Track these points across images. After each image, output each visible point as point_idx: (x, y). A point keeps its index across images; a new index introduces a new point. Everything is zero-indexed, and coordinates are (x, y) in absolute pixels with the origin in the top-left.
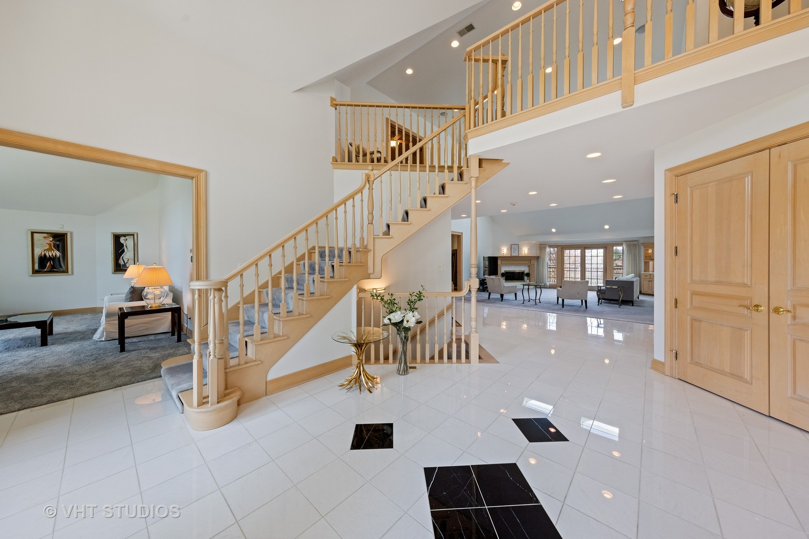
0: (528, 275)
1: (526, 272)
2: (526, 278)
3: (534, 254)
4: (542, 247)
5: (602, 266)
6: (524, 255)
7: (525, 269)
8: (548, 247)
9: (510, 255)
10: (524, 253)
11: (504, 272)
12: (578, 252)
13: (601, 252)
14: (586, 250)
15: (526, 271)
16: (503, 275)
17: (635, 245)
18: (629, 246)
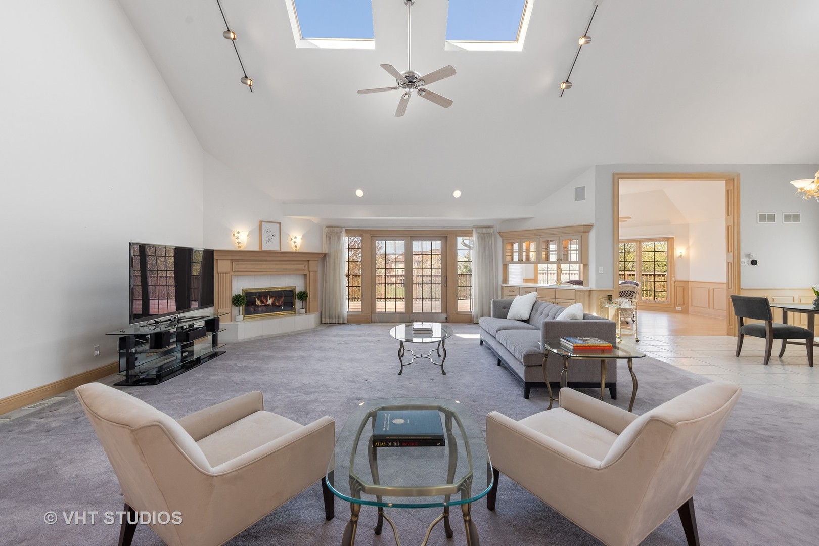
0: (303, 296)
1: (298, 290)
2: (298, 304)
3: (315, 247)
4: (332, 232)
5: (439, 272)
6: (294, 250)
7: (294, 283)
8: (344, 234)
9: (257, 249)
10: (293, 245)
11: (240, 293)
12: (401, 245)
13: (437, 245)
14: (414, 242)
15: (299, 287)
16: (237, 301)
17: (490, 235)
18: (481, 236)
